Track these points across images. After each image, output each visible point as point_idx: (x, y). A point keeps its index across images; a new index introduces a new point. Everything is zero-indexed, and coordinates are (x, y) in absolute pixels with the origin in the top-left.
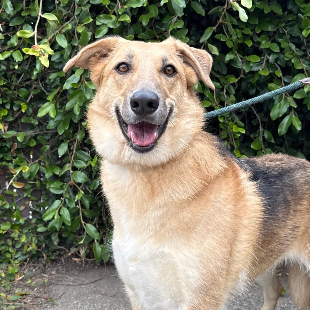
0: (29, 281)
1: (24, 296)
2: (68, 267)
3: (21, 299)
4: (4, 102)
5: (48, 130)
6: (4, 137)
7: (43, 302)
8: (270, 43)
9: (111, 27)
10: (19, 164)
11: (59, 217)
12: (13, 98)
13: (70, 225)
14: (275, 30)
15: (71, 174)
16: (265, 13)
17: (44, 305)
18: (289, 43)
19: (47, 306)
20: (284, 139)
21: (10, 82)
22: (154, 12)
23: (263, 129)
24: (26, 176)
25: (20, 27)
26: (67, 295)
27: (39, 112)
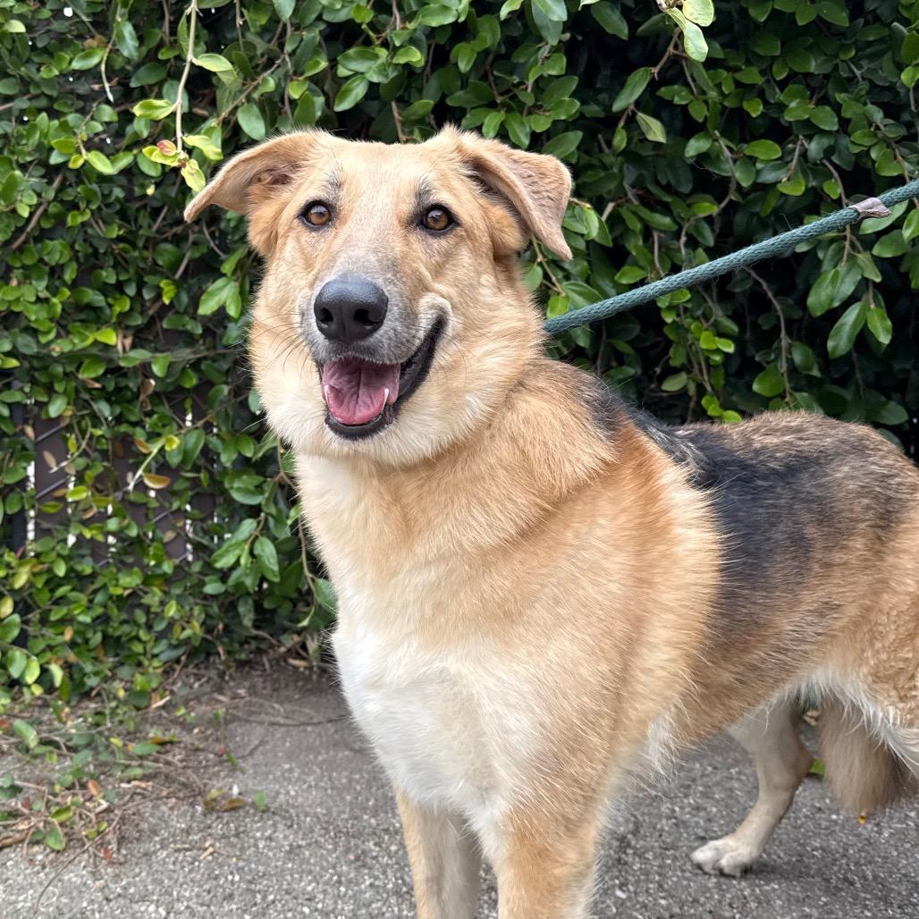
0: (182, 711)
1: (168, 747)
2: (277, 680)
3: (159, 752)
4: (122, 278)
5: (226, 347)
6: (122, 364)
7: (210, 763)
8: (812, 106)
9: (375, 79)
10: (157, 430)
11: (250, 560)
12: (142, 269)
13: (277, 580)
14: (827, 69)
15: (279, 457)
16: (800, 24)
17: (211, 770)
18: (865, 104)
19: (219, 771)
20: (852, 365)
21: (134, 228)
22: (489, 36)
23: (789, 341)
24: (175, 460)
25: (156, 89)
26: (268, 747)
27: (201, 302)
